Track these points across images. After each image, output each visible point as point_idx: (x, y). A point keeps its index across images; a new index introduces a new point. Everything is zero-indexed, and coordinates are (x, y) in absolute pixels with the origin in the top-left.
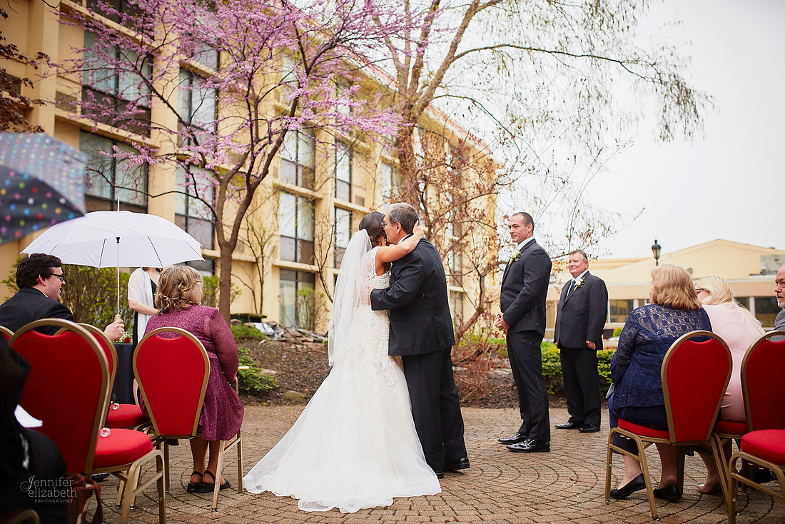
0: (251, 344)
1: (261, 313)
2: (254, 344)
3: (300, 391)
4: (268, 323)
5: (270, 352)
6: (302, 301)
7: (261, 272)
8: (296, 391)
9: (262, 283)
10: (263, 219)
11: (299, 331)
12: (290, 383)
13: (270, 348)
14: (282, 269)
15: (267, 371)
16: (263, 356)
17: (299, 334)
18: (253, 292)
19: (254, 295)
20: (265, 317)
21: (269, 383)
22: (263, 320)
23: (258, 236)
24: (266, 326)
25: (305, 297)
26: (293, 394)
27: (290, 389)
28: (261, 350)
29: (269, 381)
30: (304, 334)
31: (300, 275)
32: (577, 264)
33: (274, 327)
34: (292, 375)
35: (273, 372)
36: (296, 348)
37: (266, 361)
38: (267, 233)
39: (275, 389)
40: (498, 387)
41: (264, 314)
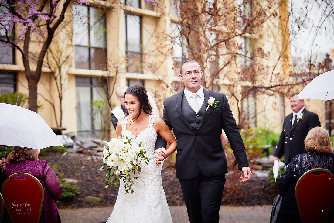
0: (55, 156)
1: (61, 126)
2: (57, 156)
3: (97, 196)
4: (67, 135)
5: (71, 164)
6: (96, 110)
7: (60, 89)
8: (93, 196)
9: (61, 98)
10: (60, 42)
11: (94, 142)
12: (88, 190)
13: (71, 159)
14: (77, 77)
15: (70, 180)
16: (66, 167)
17: (95, 145)
18: (54, 106)
19: (54, 109)
20: (65, 129)
21: (72, 191)
22: (63, 132)
23: (56, 58)
24: (66, 137)
25: (99, 107)
26: (91, 199)
27: (89, 195)
28: (64, 162)
29: (72, 190)
30: (98, 144)
31: (94, 81)
32: (296, 103)
33: (73, 138)
34: (90, 183)
35: (76, 181)
36: (92, 159)
37: (68, 172)
38: (63, 54)
39: (77, 195)
40: (253, 189)
41: (63, 127)
